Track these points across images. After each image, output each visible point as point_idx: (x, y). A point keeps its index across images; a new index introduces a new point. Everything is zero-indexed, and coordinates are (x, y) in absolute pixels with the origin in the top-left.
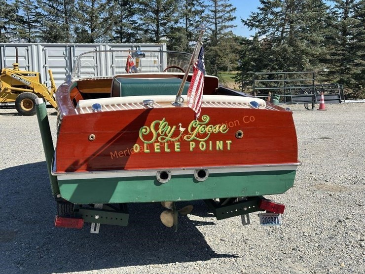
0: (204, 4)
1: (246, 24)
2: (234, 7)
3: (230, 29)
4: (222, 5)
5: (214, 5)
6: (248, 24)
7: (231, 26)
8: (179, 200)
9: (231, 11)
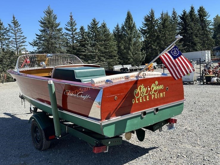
0: (10, 35)
1: (31, 44)
2: (25, 37)
3: (24, 47)
4: (19, 36)
5: (15, 36)
6: (32, 45)
7: (24, 46)
8: (150, 125)
9: (24, 38)
